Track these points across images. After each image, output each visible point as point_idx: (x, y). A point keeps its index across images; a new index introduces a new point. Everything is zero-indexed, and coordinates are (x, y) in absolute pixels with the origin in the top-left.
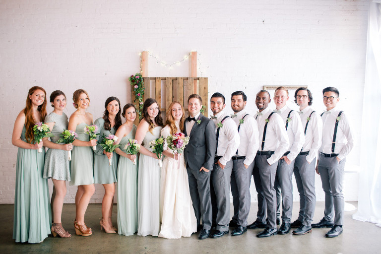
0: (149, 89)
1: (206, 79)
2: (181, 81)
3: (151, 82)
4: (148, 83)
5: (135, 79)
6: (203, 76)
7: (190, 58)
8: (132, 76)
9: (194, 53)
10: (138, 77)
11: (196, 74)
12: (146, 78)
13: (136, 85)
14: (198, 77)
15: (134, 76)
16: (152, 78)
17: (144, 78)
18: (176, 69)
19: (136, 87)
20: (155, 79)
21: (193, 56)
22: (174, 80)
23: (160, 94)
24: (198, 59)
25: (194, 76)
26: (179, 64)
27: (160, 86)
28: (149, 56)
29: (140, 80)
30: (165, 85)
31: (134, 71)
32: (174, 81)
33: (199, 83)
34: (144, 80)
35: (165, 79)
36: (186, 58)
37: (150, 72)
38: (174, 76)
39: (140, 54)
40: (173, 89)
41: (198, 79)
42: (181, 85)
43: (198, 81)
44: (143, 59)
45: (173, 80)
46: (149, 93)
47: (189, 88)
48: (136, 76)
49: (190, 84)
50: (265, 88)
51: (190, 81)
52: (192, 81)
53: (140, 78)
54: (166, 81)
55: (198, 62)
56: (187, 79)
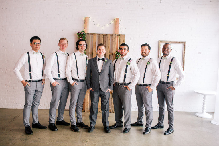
0: (89, 41)
1: (124, 35)
2: (109, 36)
3: (90, 36)
5: (81, 34)
6: (122, 34)
7: (114, 22)
8: (79, 32)
9: (118, 19)
11: (118, 32)
12: (87, 34)
13: (81, 38)
14: (119, 34)
15: (80, 32)
16: (91, 34)
17: (86, 34)
18: (106, 29)
20: (93, 34)
21: (116, 21)
22: (105, 36)
23: (96, 44)
24: (119, 23)
25: (117, 33)
26: (108, 26)
27: (96, 39)
28: (89, 20)
29: (84, 35)
30: (99, 38)
31: (80, 29)
33: (120, 38)
34: (86, 35)
35: (99, 35)
36: (112, 22)
37: (90, 30)
38: (105, 33)
39: (84, 19)
40: (104, 41)
42: (109, 39)
43: (119, 36)
44: (85, 22)
45: (104, 36)
46: (89, 43)
47: (114, 41)
48: (81, 32)
49: (114, 38)
50: (160, 42)
51: (114, 36)
52: (116, 36)
53: (84, 33)
54: (100, 36)
55: (120, 25)
56: (113, 35)
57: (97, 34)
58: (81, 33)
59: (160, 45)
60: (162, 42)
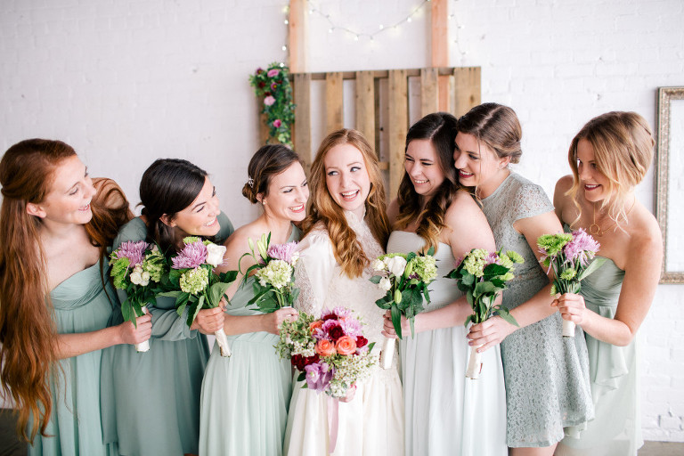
0: (308, 108)
1: (475, 72)
2: (400, 82)
4: (306, 91)
5: (268, 79)
6: (468, 64)
7: (426, 11)
8: (259, 71)
10: (275, 74)
11: (446, 59)
12: (299, 75)
13: (267, 94)
14: (451, 64)
15: (265, 68)
16: (315, 76)
17: (292, 78)
18: (387, 48)
19: (269, 101)
20: (323, 76)
21: (436, 5)
22: (381, 79)
23: (339, 120)
24: (450, 12)
25: (438, 63)
26: (395, 31)
27: (341, 95)
28: (308, 13)
29: (280, 80)
31: (267, 57)
32: (381, 81)
33: (456, 84)
34: (292, 81)
35: (353, 76)
36: (416, 12)
37: (315, 55)
38: (381, 66)
41: (452, 71)
42: (399, 93)
43: (452, 79)
44: (292, 21)
45: (376, 80)
46: (308, 117)
47: (424, 100)
48: (269, 70)
49: (428, 89)
50: (663, 95)
51: (426, 79)
52: (433, 78)
53: (280, 75)
54: (358, 80)
55: (451, 22)
56: (419, 72)
57: (345, 73)
58: (266, 76)
59: (663, 110)
60: (671, 93)
